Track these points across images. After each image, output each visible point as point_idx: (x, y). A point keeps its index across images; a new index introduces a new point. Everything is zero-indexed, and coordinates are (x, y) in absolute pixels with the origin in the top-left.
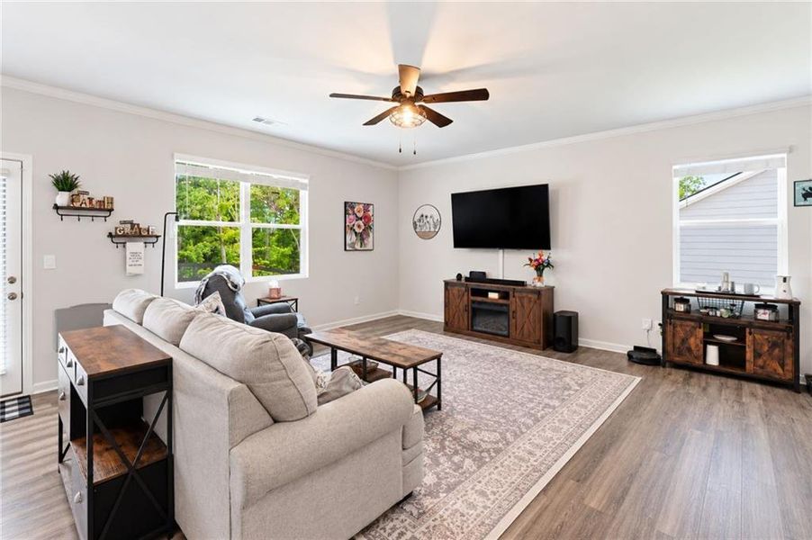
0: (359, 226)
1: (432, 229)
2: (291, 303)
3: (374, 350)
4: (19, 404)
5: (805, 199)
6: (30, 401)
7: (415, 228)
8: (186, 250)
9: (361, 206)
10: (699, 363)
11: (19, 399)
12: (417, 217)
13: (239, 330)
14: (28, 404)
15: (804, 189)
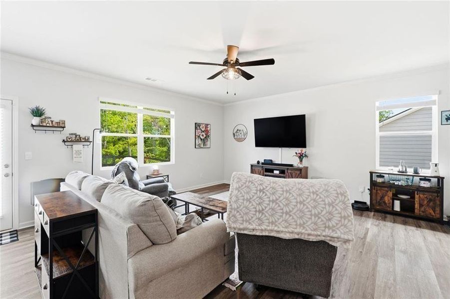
0: (203, 136)
1: (243, 137)
2: (165, 177)
3: (207, 204)
4: (10, 235)
5: (447, 121)
6: (17, 233)
7: (234, 136)
8: (109, 149)
9: (204, 125)
10: (390, 209)
11: (10, 232)
12: (235, 130)
13: (134, 193)
14: (16, 235)
15: (446, 116)
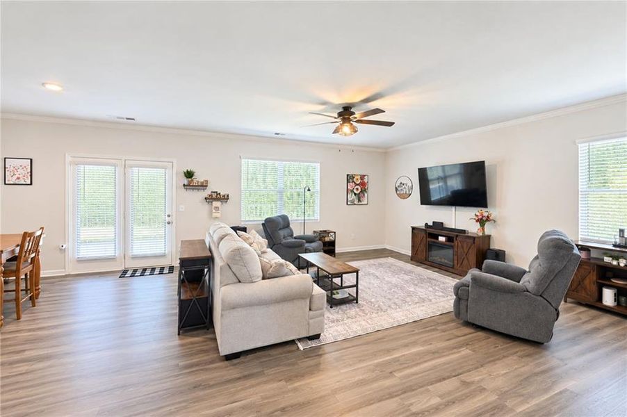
0: (357, 189)
1: (407, 192)
7: (397, 191)
9: (359, 177)
12: (398, 184)
14: (172, 269)
